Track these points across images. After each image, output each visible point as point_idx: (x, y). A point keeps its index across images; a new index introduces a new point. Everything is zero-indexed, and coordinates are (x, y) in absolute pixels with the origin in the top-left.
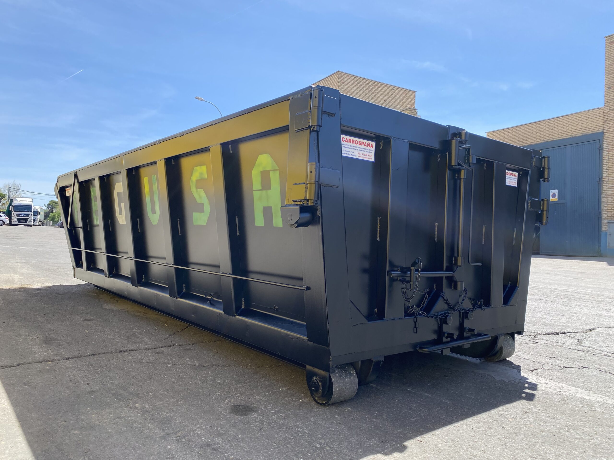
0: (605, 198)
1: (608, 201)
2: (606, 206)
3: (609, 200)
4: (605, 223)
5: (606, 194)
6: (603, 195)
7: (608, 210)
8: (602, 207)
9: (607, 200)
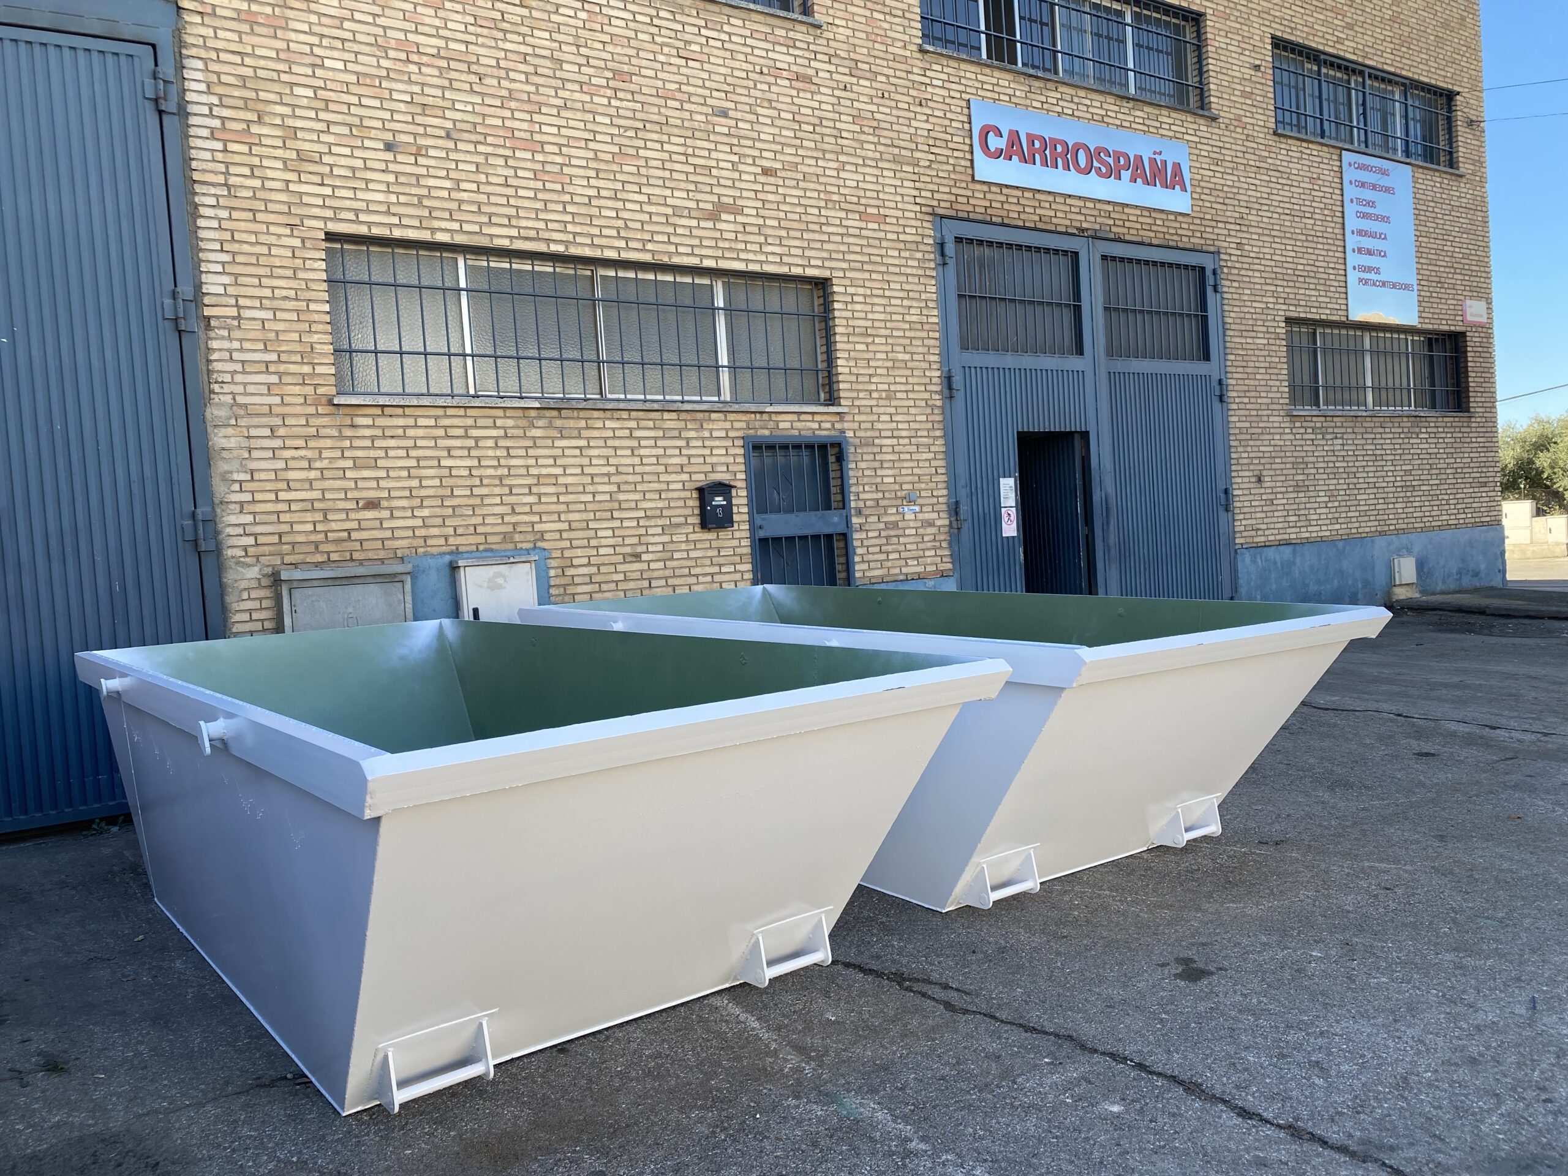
0: (230, 431)
1: (250, 450)
2: (236, 477)
3: (254, 443)
4: (243, 584)
5: (235, 403)
6: (215, 412)
7: (254, 501)
8: (219, 488)
9: (245, 443)
